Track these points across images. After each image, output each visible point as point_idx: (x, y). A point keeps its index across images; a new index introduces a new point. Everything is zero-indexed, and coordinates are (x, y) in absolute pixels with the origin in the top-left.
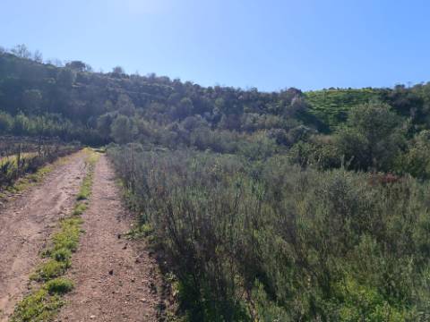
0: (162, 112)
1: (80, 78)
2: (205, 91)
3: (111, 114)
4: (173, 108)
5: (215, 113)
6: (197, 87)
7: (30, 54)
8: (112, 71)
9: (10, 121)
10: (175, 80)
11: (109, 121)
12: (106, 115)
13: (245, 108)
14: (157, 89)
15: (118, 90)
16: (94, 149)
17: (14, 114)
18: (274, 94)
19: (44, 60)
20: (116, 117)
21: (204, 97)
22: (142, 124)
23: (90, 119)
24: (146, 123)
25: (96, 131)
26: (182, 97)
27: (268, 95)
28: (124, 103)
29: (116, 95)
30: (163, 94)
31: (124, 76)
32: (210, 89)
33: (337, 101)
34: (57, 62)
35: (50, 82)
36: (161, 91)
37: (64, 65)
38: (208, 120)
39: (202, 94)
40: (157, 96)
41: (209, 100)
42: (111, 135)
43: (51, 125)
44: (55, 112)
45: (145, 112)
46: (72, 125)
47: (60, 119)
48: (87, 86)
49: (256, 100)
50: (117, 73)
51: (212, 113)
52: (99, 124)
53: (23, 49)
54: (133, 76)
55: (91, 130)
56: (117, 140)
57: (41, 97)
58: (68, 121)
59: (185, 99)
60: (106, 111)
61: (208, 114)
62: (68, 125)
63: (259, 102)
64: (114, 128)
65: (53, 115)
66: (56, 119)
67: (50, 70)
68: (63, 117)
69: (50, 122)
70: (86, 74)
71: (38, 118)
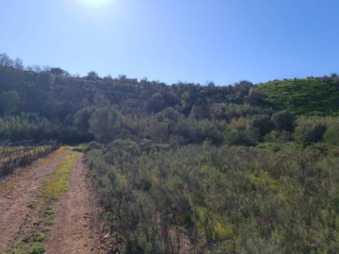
1: (58, 81)
2: (170, 88)
3: (89, 109)
4: (146, 102)
5: (184, 105)
6: (163, 85)
8: (87, 75)
10: (142, 81)
11: (86, 117)
12: (84, 110)
13: (209, 100)
14: (128, 89)
15: (93, 90)
16: (71, 148)
20: (94, 111)
21: (171, 92)
23: (69, 115)
25: (74, 128)
26: (153, 93)
27: (225, 88)
29: (92, 94)
30: (134, 92)
31: (98, 78)
32: (174, 85)
34: (38, 68)
35: (29, 85)
36: (132, 89)
38: (180, 111)
40: (129, 94)
41: (175, 95)
43: (27, 125)
44: (31, 112)
46: (48, 123)
47: (37, 118)
48: (65, 88)
49: (216, 93)
50: (92, 76)
52: (77, 120)
54: (105, 79)
55: (69, 128)
57: (18, 98)
58: (45, 119)
59: (156, 94)
62: (45, 124)
63: (219, 94)
66: (31, 119)
67: (30, 75)
68: (40, 116)
69: (25, 122)
70: (64, 78)
71: (13, 119)
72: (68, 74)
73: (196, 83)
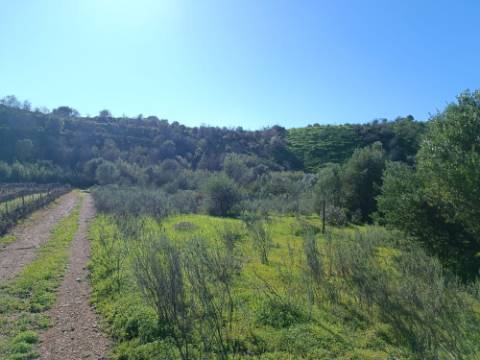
0: (146, 154)
1: (68, 125)
2: (190, 132)
3: (97, 160)
4: (156, 151)
5: (197, 154)
6: (183, 127)
7: (19, 103)
8: (98, 114)
9: (8, 169)
11: (94, 166)
12: (92, 161)
13: (227, 147)
14: (143, 132)
17: (10, 163)
18: (257, 132)
19: (33, 109)
20: (101, 162)
21: (188, 138)
22: (126, 167)
23: (78, 164)
24: (128, 166)
25: (84, 175)
26: (166, 139)
27: (251, 133)
28: (109, 148)
29: (102, 140)
30: (148, 136)
32: (195, 129)
33: (316, 138)
35: (39, 130)
36: (147, 134)
37: (51, 111)
38: (189, 161)
39: (187, 134)
40: (143, 139)
41: (193, 141)
42: (96, 178)
45: (129, 155)
46: (61, 171)
47: (51, 166)
48: (75, 133)
50: (104, 117)
51: (194, 154)
52: (86, 168)
53: (13, 99)
56: (101, 182)
57: (32, 145)
58: (59, 167)
59: (168, 142)
60: (93, 156)
61: (190, 155)
62: (59, 171)
63: (242, 141)
64: (98, 173)
65: (44, 161)
66: (47, 165)
68: (54, 164)
69: (43, 169)
70: (73, 120)
71: (32, 165)
72: (77, 113)
73: (221, 126)
